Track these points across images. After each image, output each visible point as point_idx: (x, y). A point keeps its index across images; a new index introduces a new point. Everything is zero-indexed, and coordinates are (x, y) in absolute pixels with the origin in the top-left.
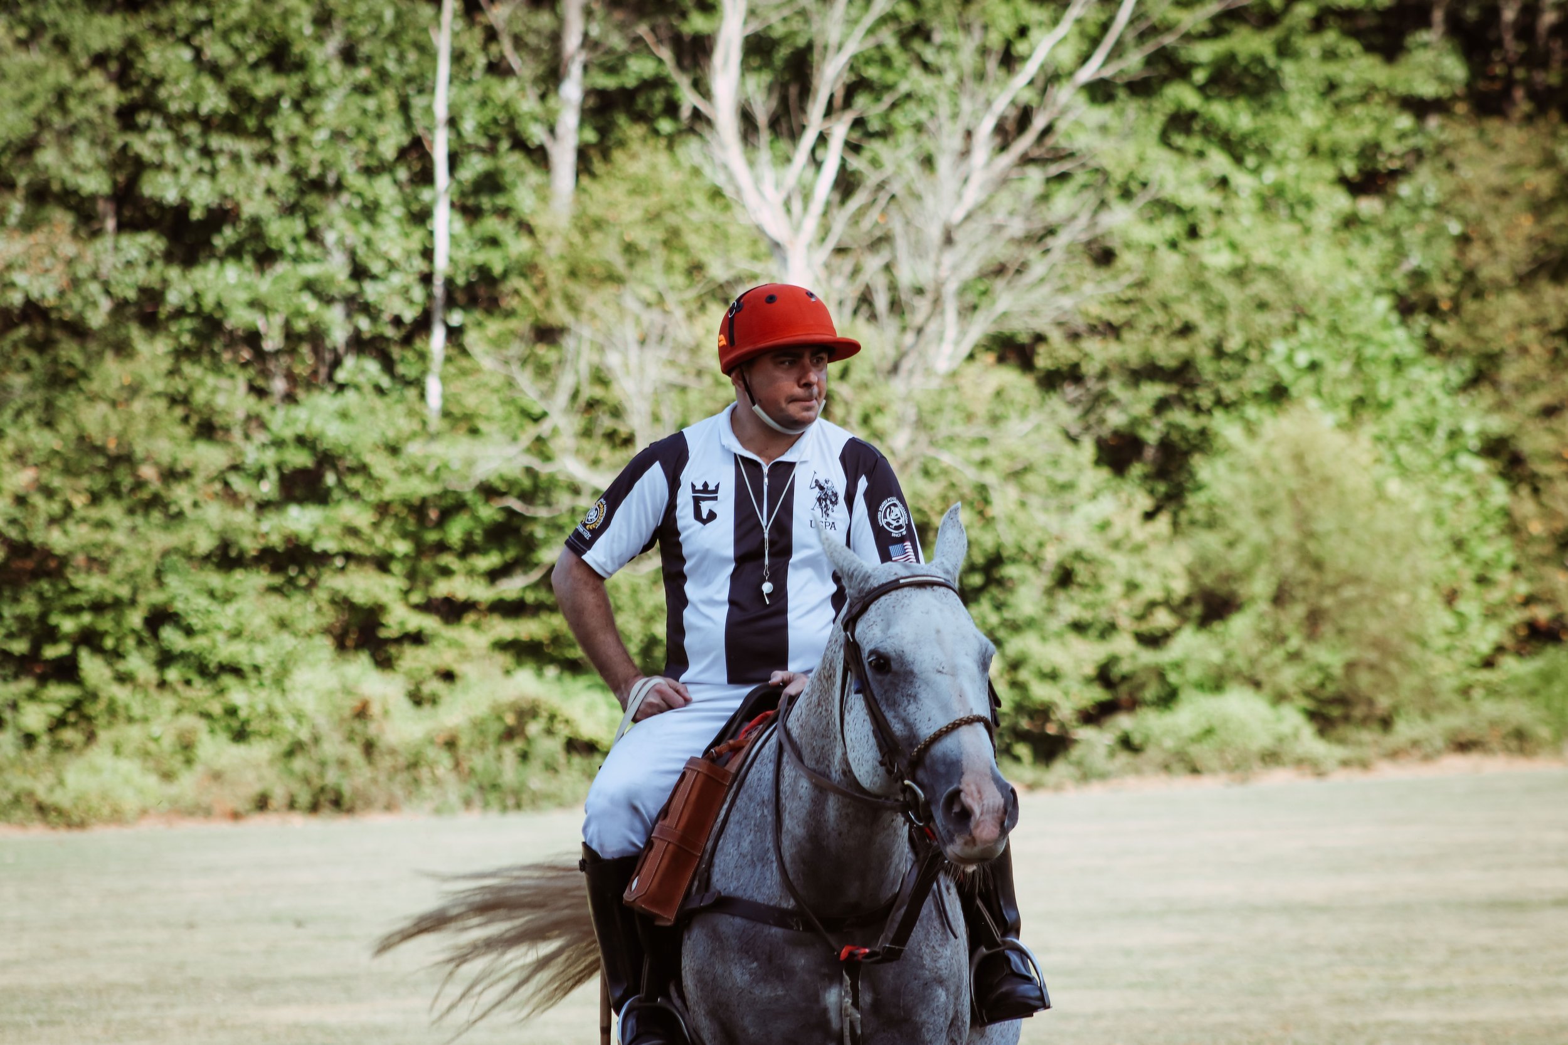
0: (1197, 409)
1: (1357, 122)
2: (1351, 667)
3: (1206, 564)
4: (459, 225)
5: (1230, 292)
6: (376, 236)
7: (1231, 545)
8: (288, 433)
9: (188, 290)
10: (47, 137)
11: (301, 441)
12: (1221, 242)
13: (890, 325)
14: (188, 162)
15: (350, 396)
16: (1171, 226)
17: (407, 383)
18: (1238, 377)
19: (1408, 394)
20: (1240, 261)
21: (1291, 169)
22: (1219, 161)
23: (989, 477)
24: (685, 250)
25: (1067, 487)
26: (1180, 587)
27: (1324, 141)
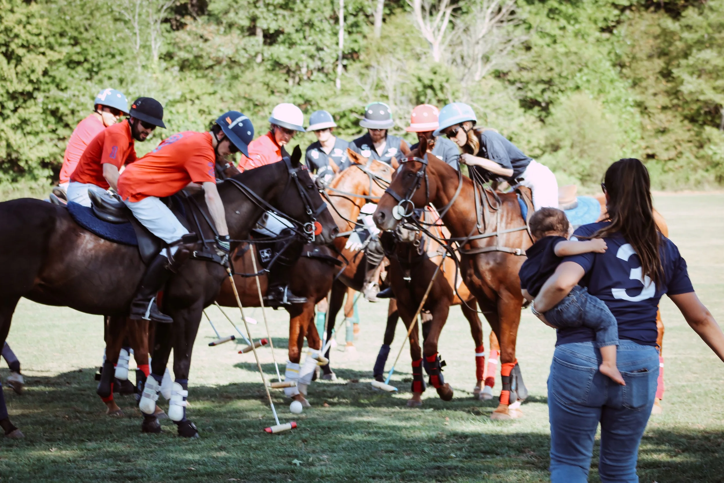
0: (553, 92)
1: (603, 12)
2: (592, 166)
3: (552, 136)
4: (347, 36)
5: (564, 60)
6: (323, 39)
7: (559, 131)
8: (297, 94)
9: (270, 53)
10: (232, 10)
11: (300, 96)
12: (562, 45)
13: (462, 68)
14: (270, 17)
15: (315, 83)
16: (548, 40)
17: (330, 80)
18: (565, 83)
19: (614, 89)
20: (567, 50)
21: (583, 25)
22: (563, 22)
23: (488, 111)
24: (410, 45)
25: (510, 114)
26: (543, 143)
27: (593, 17)
